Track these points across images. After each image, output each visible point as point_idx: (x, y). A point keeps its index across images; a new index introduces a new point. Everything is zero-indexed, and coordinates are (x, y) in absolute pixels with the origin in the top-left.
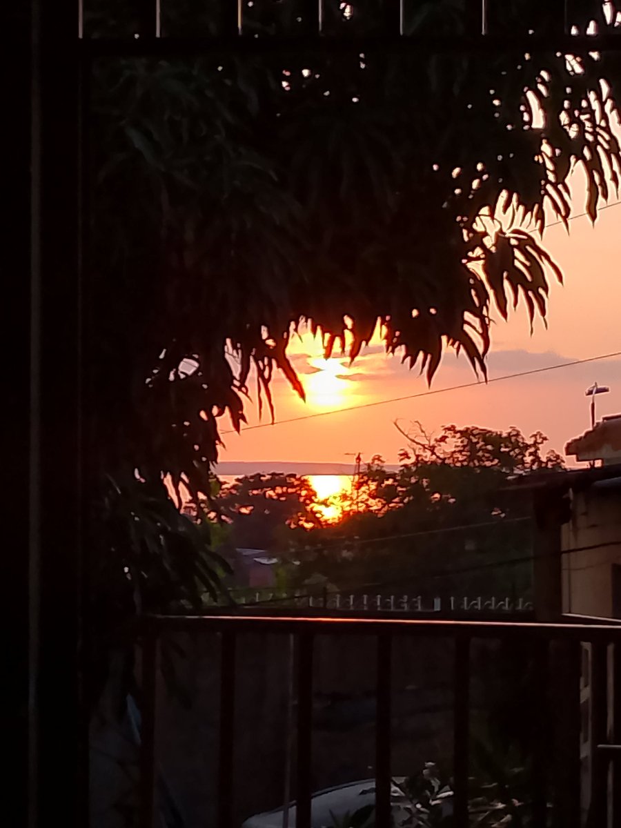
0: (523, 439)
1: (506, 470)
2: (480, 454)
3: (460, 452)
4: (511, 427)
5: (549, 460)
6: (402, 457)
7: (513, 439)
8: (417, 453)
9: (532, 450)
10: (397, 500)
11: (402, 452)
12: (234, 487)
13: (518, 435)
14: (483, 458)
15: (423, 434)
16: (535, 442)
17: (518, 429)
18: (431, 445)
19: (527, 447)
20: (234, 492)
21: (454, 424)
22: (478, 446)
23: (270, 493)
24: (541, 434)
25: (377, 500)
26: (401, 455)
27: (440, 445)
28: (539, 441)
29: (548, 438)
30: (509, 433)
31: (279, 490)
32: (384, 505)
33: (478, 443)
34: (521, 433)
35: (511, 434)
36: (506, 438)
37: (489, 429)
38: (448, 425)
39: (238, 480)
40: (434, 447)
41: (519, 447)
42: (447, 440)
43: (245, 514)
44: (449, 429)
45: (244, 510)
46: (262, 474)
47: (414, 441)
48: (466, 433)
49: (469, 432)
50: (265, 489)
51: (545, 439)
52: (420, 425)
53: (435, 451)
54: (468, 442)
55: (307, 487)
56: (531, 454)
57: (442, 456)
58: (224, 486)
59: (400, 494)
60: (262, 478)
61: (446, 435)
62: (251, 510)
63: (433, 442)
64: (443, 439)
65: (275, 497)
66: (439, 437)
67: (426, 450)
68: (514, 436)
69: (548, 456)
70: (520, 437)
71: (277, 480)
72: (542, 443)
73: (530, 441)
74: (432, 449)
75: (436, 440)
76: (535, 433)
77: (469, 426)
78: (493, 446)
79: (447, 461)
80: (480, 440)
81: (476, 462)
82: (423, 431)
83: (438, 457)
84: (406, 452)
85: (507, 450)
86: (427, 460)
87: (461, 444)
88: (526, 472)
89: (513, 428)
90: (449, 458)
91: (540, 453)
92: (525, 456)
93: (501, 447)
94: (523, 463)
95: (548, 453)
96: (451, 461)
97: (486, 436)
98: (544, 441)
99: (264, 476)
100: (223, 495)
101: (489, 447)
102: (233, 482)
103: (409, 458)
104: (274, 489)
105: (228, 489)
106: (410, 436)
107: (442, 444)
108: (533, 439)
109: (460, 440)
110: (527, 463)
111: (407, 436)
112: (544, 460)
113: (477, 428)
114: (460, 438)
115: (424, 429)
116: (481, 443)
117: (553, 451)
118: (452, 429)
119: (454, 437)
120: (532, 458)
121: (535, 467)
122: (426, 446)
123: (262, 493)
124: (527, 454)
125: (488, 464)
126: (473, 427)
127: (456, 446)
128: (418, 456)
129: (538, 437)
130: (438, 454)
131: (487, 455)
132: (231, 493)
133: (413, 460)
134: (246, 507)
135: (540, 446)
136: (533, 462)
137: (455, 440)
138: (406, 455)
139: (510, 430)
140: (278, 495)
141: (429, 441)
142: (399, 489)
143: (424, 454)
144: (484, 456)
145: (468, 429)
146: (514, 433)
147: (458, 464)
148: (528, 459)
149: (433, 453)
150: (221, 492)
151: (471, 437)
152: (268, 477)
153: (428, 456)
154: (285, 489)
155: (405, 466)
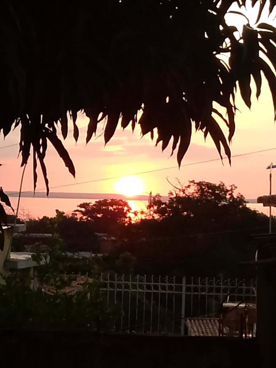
0: (226, 187)
1: (218, 201)
2: (206, 194)
3: (197, 193)
4: (220, 182)
5: (238, 197)
6: (170, 194)
7: (221, 187)
8: (177, 193)
9: (230, 192)
10: (166, 214)
11: (169, 192)
12: (94, 205)
13: (224, 185)
14: (207, 196)
15: (179, 184)
16: (232, 189)
17: (223, 182)
18: (183, 189)
19: (228, 191)
20: (94, 207)
21: (193, 179)
22: (205, 190)
23: (110, 208)
24: (234, 186)
25: (157, 214)
26: (169, 193)
27: (187, 189)
28: (233, 188)
29: (237, 187)
30: (220, 184)
31: (115, 207)
32: (160, 217)
33: (205, 188)
34: (225, 185)
35: (221, 185)
36: (218, 186)
37: (210, 182)
38: (191, 180)
39: (96, 202)
40: (184, 190)
41: (224, 191)
42: (191, 187)
43: (99, 217)
44: (192, 182)
45: (99, 216)
46: (107, 199)
47: (175, 187)
48: (200, 184)
49: (201, 183)
50: (109, 206)
51: (236, 187)
52: (178, 179)
53: (185, 192)
54: (200, 188)
55: (127, 206)
56: (229, 194)
57: (188, 194)
58: (90, 205)
59: (168, 211)
60: (108, 201)
61: (190, 184)
62: (102, 216)
63: (184, 188)
64: (189, 186)
65: (113, 210)
66: (187, 185)
67: (181, 191)
68: (222, 186)
69: (238, 195)
70: (225, 186)
71: (114, 202)
72: (235, 189)
73: (229, 188)
74: (184, 191)
75: (186, 187)
76: (232, 185)
77: (201, 181)
78: (212, 190)
79: (190, 197)
80: (206, 187)
81: (204, 197)
82: (179, 183)
83: (186, 195)
84: (171, 192)
85: (218, 192)
86: (181, 196)
87: (197, 189)
88: (227, 203)
89: (222, 182)
90: (191, 195)
91: (234, 194)
92: (226, 195)
93: (215, 191)
94: (226, 198)
95: (237, 194)
96: (192, 197)
97: (209, 186)
98: (236, 189)
99: (108, 200)
100: (89, 209)
101: (210, 191)
102: (94, 203)
103: (173, 195)
104: (112, 206)
105: (91, 206)
106: (173, 185)
107: (188, 189)
108: (231, 187)
109: (197, 187)
110: (228, 199)
111: (172, 185)
112: (235, 197)
113: (204, 182)
114: (197, 186)
115: (180, 182)
116: (207, 189)
117: (239, 193)
118: (193, 182)
119: (194, 186)
120: (230, 196)
121: (231, 201)
122: (181, 190)
123: (107, 208)
124: (228, 194)
125: (209, 198)
126: (203, 181)
127: (195, 190)
128: (177, 194)
129: (233, 186)
130: (186, 193)
131: (209, 194)
132: (93, 208)
133: (175, 196)
134: (100, 214)
135: (234, 191)
136: (230, 198)
137: (194, 187)
138: (171, 193)
139: (220, 183)
140: (114, 209)
141: (182, 187)
142: (168, 209)
143: (180, 193)
144: (207, 195)
145: (200, 182)
146: (222, 184)
147: (196, 198)
148: (228, 197)
149: (184, 193)
150: (88, 207)
151: (202, 186)
152: (110, 201)
153: (181, 194)
154: (117, 206)
155: (171, 198)
